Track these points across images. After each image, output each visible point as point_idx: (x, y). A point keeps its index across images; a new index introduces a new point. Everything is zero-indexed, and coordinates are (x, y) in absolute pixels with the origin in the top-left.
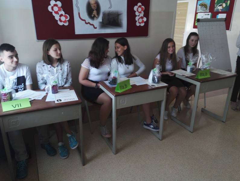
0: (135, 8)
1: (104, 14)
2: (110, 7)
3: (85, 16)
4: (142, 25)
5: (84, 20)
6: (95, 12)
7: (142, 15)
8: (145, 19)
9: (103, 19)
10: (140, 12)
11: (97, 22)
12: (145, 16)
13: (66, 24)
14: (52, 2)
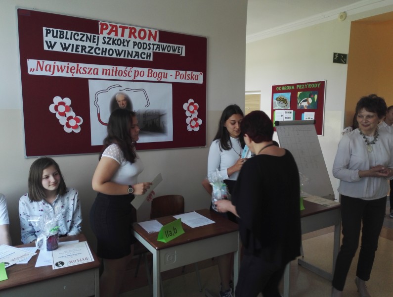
0: (185, 106)
2: (148, 105)
4: (197, 129)
7: (195, 115)
8: (200, 122)
10: (192, 112)
12: (199, 116)
13: (78, 131)
14: (57, 100)
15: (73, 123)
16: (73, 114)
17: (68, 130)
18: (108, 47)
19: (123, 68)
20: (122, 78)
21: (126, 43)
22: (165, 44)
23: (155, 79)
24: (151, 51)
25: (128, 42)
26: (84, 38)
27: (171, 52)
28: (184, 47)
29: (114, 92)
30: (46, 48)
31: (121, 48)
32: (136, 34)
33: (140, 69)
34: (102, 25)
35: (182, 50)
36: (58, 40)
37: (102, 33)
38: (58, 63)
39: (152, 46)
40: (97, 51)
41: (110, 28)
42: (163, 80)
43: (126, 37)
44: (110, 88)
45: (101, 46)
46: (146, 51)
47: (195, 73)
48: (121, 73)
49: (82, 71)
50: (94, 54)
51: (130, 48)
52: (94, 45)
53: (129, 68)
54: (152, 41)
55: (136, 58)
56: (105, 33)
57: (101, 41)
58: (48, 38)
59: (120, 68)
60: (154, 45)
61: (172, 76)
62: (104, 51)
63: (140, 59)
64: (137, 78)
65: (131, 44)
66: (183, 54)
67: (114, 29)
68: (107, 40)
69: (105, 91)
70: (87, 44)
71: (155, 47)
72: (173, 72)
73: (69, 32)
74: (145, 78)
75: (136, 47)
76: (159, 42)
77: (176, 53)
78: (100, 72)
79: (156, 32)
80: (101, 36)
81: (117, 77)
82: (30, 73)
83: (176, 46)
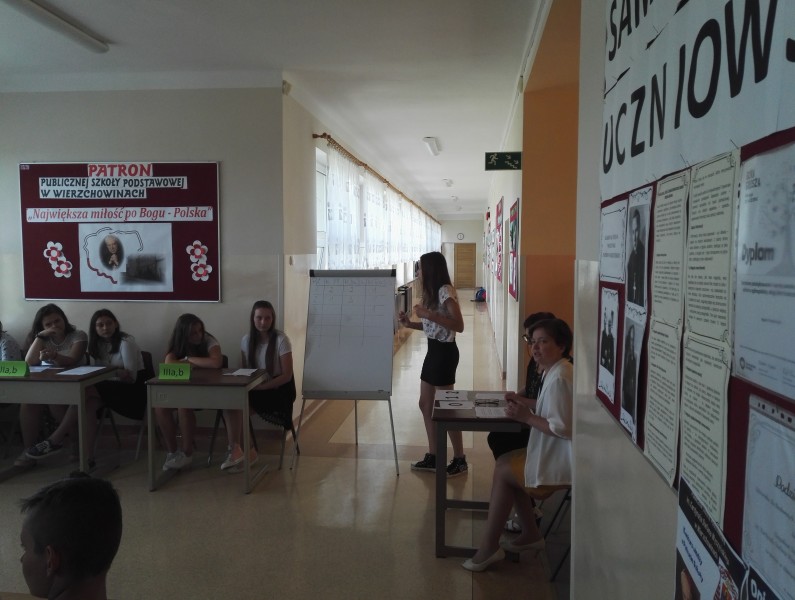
0: (189, 249)
1: (130, 260)
2: (141, 249)
3: (97, 263)
4: (205, 279)
5: (96, 270)
6: (114, 258)
7: (203, 261)
8: (210, 269)
9: (127, 269)
10: (200, 257)
11: (117, 273)
12: (208, 263)
13: (67, 276)
14: (50, 244)
15: (63, 267)
16: (63, 259)
17: (58, 275)
18: (96, 188)
19: (113, 210)
20: (113, 220)
21: (115, 183)
22: (160, 178)
23: (149, 219)
24: (144, 188)
25: (118, 181)
26: (74, 183)
27: (169, 186)
28: (185, 178)
29: (104, 235)
30: (41, 197)
31: (110, 188)
32: (127, 171)
33: (131, 209)
34: (91, 167)
35: (184, 183)
36: (52, 188)
37: (91, 175)
38: (51, 210)
39: (144, 182)
40: (87, 194)
41: (99, 169)
42: (159, 219)
43: (116, 176)
44: (99, 232)
45: (90, 188)
46: (138, 188)
47: (201, 208)
48: (110, 215)
49: (72, 215)
50: (84, 198)
51: (121, 187)
52: (84, 189)
53: (119, 209)
54: (145, 176)
55: (128, 197)
56: (94, 175)
57: (90, 183)
58: (43, 187)
59: (109, 209)
60: (147, 180)
61: (171, 214)
62: (93, 193)
63: (132, 197)
64: (129, 219)
65: (121, 183)
66: (185, 187)
67: (103, 169)
68: (96, 182)
69: (95, 234)
70: (77, 188)
71: (149, 182)
72: (172, 210)
73: (61, 179)
74: (137, 219)
75: (127, 185)
76: (154, 176)
77: (176, 186)
78: (89, 215)
79: (149, 165)
80: (90, 179)
81: (107, 220)
82: (29, 221)
83: (174, 178)
